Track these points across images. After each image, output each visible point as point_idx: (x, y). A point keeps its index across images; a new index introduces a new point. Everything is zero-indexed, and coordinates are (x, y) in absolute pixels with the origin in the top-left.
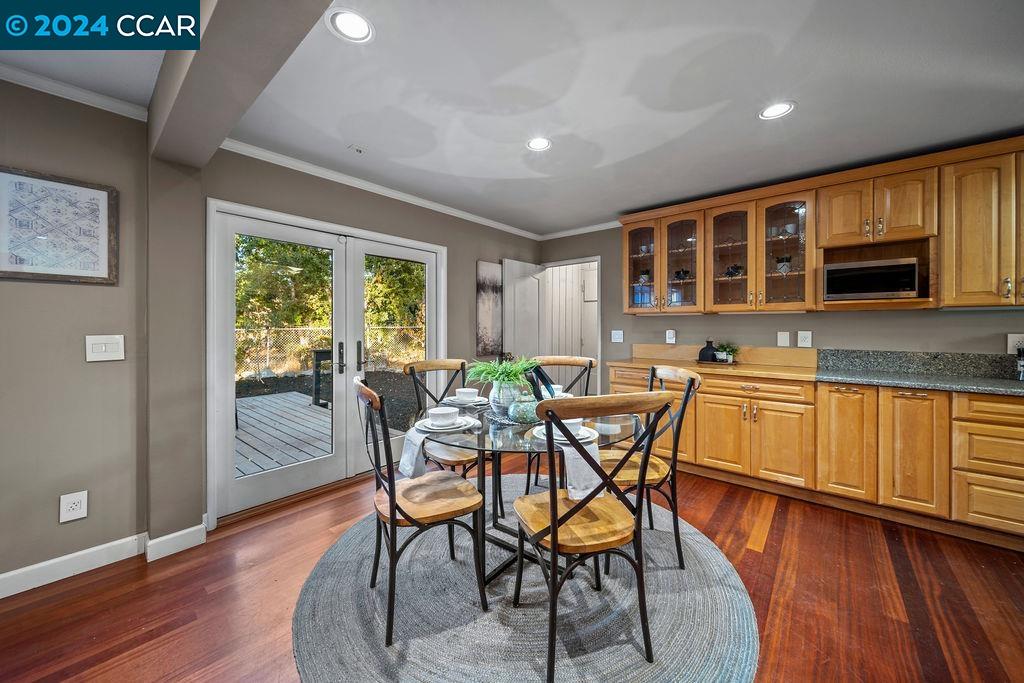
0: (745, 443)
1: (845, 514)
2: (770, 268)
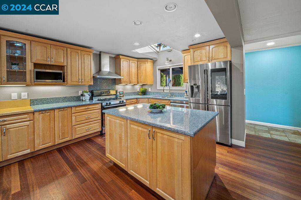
1: (45, 154)
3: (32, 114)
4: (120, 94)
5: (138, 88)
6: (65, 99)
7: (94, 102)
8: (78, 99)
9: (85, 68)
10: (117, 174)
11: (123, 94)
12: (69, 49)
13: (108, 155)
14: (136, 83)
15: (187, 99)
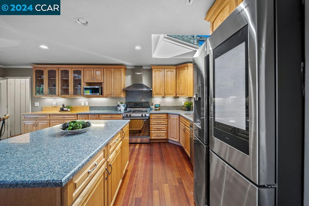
3: (76, 116)
4: (155, 107)
5: (183, 101)
6: (103, 108)
11: (159, 107)
12: (105, 69)
14: (174, 95)
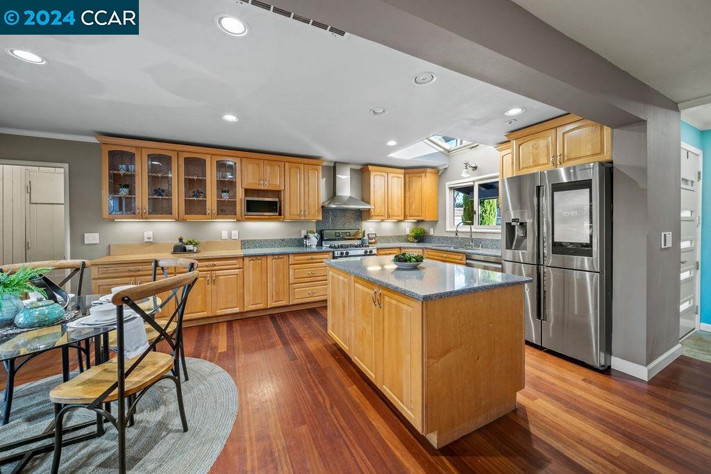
0: (209, 298)
2: (219, 196)
3: (242, 260)
4: (370, 238)
5: (407, 227)
6: (272, 243)
7: (324, 249)
8: (300, 243)
9: (310, 192)
10: (339, 361)
11: (375, 238)
12: (287, 164)
13: (330, 331)
14: (402, 218)
15: (499, 253)
